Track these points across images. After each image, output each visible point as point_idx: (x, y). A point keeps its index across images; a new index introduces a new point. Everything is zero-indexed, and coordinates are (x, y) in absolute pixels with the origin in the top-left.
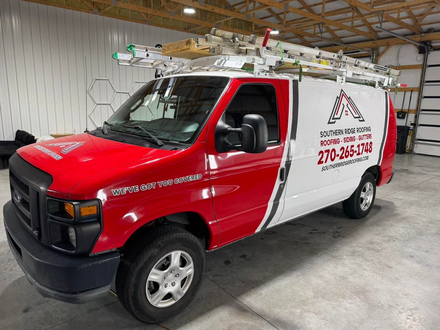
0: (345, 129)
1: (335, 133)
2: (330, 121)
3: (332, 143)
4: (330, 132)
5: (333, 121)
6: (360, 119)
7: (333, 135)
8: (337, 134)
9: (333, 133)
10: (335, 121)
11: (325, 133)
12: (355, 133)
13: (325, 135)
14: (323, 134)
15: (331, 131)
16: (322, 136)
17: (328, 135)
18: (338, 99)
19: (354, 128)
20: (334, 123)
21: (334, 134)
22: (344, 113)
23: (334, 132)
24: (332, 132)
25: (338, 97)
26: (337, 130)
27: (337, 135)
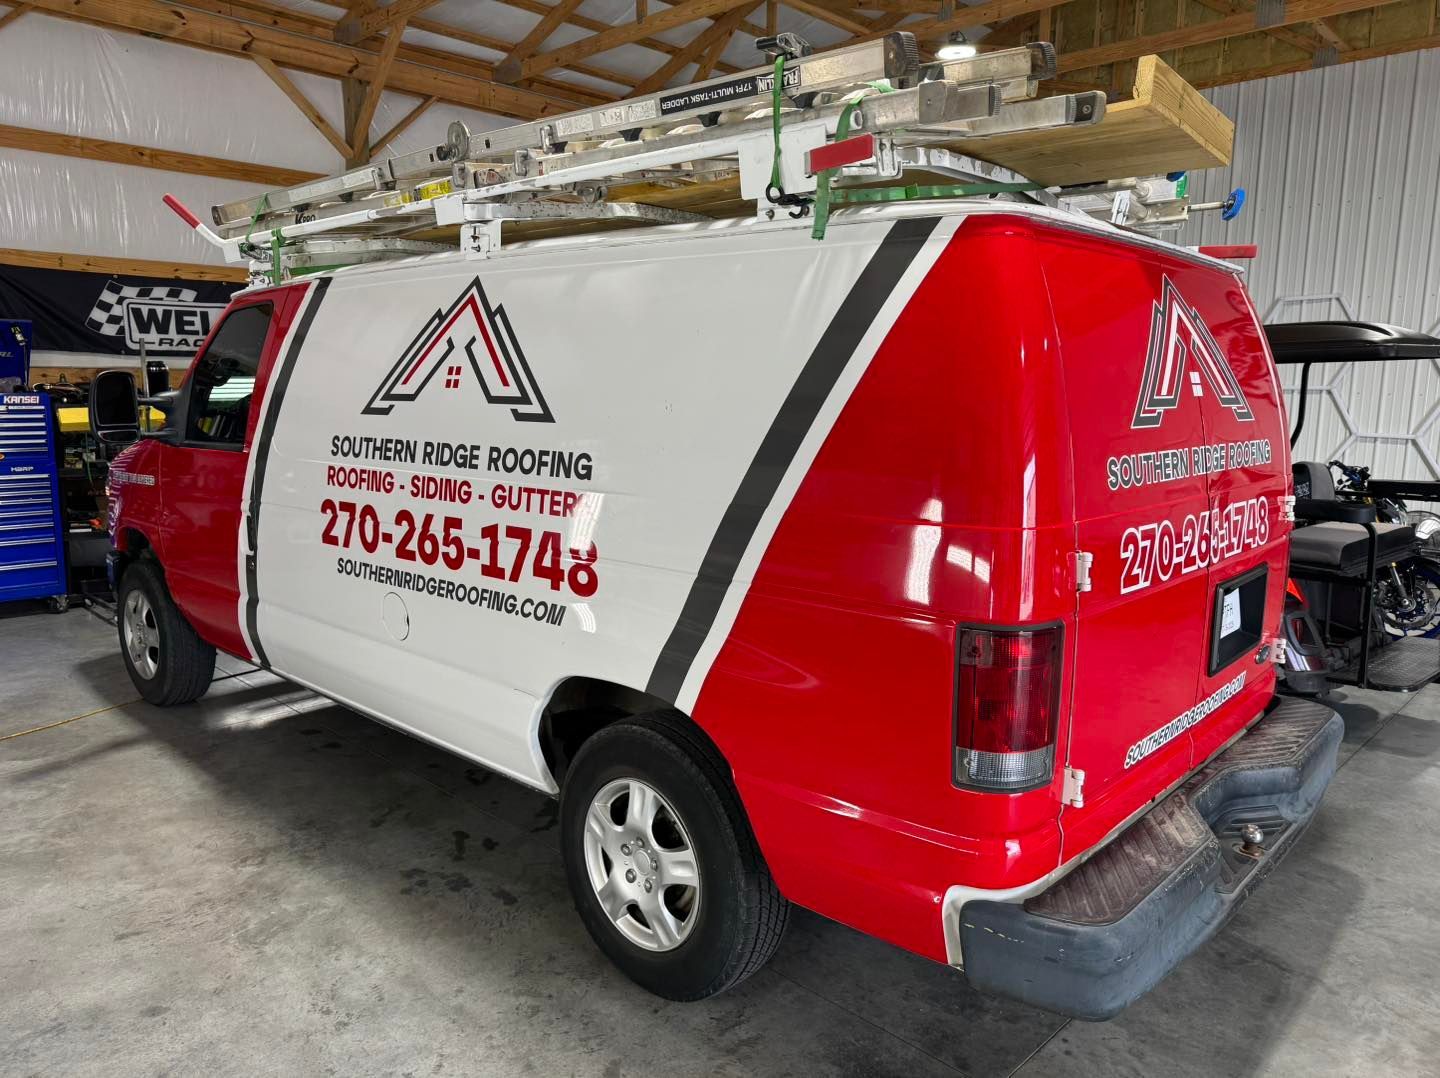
0: (428, 444)
1: (380, 449)
2: (374, 405)
3: (364, 485)
4: (364, 444)
5: (386, 404)
6: (522, 409)
7: (373, 458)
8: (388, 454)
9: (375, 449)
10: (392, 407)
11: (347, 443)
12: (476, 467)
13: (346, 450)
14: (339, 444)
15: (368, 440)
16: (335, 450)
17: (357, 451)
18: (437, 321)
19: (474, 448)
20: (385, 411)
21: (377, 453)
22: (442, 374)
23: (378, 444)
24: (371, 444)
25: (439, 314)
26: (390, 441)
27: (389, 458)
